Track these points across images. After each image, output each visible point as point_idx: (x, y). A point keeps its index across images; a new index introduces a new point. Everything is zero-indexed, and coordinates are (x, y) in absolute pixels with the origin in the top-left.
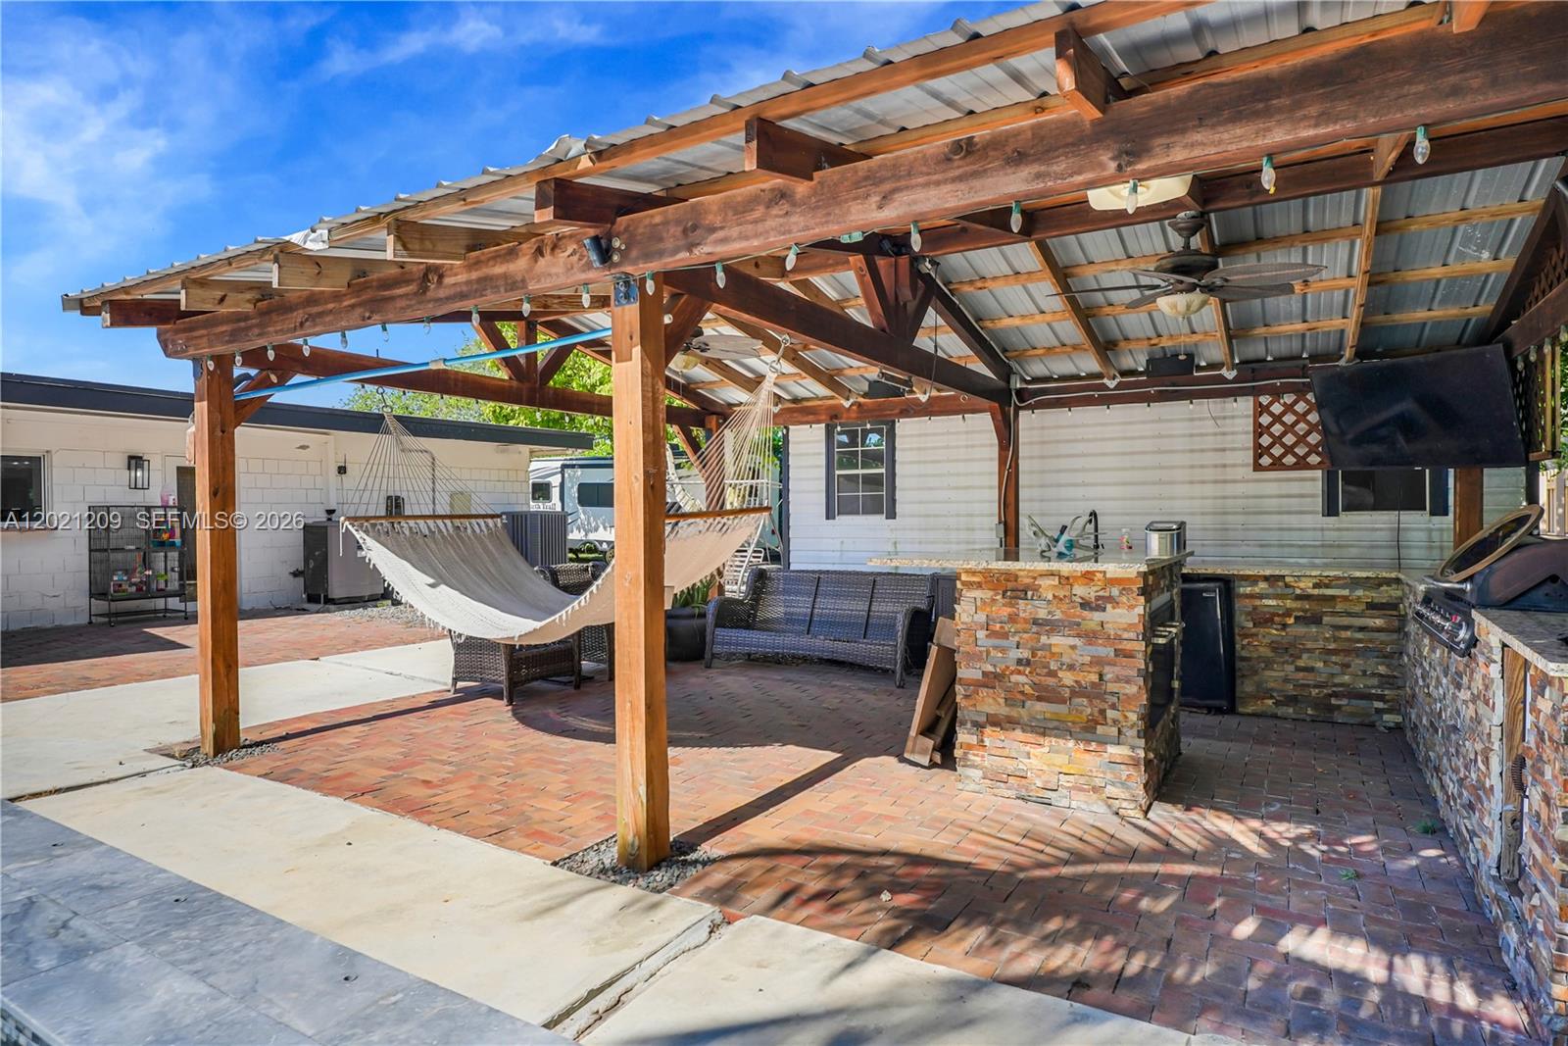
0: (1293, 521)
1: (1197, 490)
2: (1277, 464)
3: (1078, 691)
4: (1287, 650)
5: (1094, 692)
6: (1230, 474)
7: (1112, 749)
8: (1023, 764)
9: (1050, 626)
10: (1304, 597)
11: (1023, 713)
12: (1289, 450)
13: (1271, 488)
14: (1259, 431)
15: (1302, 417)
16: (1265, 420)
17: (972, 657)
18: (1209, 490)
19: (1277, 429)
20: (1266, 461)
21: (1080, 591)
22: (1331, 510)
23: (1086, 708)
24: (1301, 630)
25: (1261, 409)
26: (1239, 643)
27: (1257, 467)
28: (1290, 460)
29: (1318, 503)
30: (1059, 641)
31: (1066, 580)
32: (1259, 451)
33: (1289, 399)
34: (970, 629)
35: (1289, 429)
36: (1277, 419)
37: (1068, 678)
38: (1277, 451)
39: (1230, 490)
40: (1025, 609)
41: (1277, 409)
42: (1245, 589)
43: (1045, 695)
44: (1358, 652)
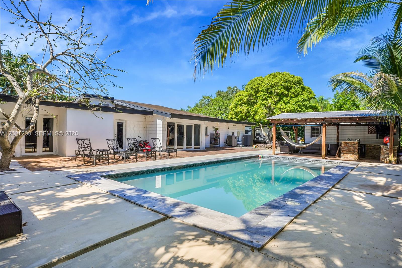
0: (373, 139)
1: (361, 136)
2: (371, 133)
3: (352, 151)
4: (371, 152)
5: (354, 151)
6: (365, 134)
7: (355, 155)
8: (347, 156)
9: (350, 146)
10: (373, 147)
11: (348, 153)
12: (372, 132)
13: (370, 136)
14: (369, 130)
15: (374, 129)
16: (370, 129)
17: (343, 149)
18: (363, 136)
19: (371, 130)
20: (369, 133)
21: (353, 144)
22: (377, 138)
23: (353, 152)
24: (372, 150)
25: (369, 128)
26: (366, 151)
27: (368, 134)
28: (372, 133)
29: (376, 138)
30: (351, 147)
31: (351, 143)
32: (369, 132)
33: (372, 127)
34: (343, 146)
35: (372, 130)
36: (371, 129)
37: (351, 150)
38: (371, 132)
39: (365, 136)
40: (348, 145)
41: (371, 127)
42: (367, 146)
43: (349, 151)
44: (378, 152)
